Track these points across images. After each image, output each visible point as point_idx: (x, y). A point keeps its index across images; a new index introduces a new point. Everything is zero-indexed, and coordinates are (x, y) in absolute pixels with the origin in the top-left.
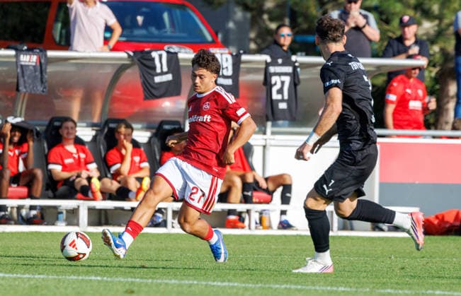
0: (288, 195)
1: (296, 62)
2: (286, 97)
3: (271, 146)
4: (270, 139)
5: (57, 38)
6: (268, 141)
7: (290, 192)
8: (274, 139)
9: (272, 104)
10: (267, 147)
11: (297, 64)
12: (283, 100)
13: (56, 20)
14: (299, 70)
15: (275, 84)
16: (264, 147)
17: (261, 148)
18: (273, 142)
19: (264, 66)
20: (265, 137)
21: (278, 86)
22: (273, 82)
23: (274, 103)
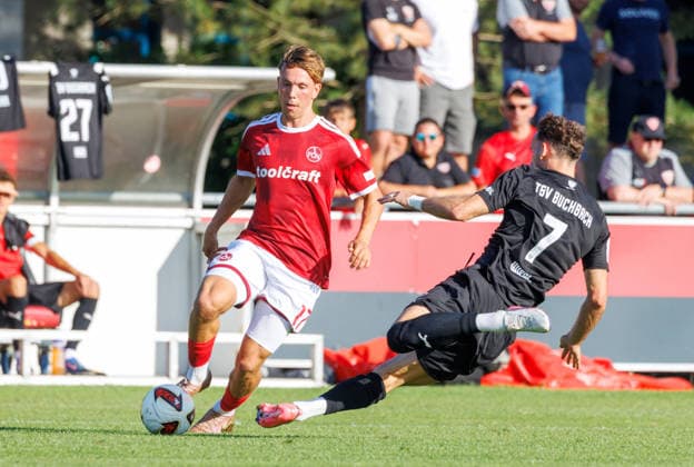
0: (87, 316)
1: (103, 74)
2: (86, 137)
3: (59, 225)
4: (58, 214)
6: (53, 218)
7: (91, 312)
8: (63, 214)
9: (63, 150)
10: (52, 227)
11: (105, 79)
12: (80, 143)
14: (108, 89)
15: (67, 114)
16: (47, 228)
17: (42, 230)
18: (63, 220)
19: (46, 83)
20: (48, 209)
21: (72, 118)
22: (63, 111)
23: (67, 149)
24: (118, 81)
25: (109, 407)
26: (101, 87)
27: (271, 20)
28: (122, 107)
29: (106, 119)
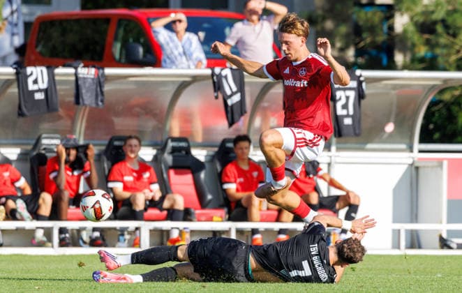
0: (353, 215)
1: (361, 76)
2: (351, 112)
3: (336, 163)
4: (335, 156)
5: (117, 56)
6: (333, 158)
7: (355, 212)
8: (338, 156)
9: (338, 119)
10: (332, 163)
11: (362, 79)
12: (348, 116)
13: (116, 39)
14: (364, 85)
15: (340, 99)
16: (329, 164)
17: (327, 165)
18: (338, 160)
20: (330, 154)
21: (343, 101)
22: (338, 97)
23: (339, 118)
24: (369, 80)
25: (365, 267)
26: (360, 83)
27: (457, 44)
28: (372, 95)
29: (363, 102)
